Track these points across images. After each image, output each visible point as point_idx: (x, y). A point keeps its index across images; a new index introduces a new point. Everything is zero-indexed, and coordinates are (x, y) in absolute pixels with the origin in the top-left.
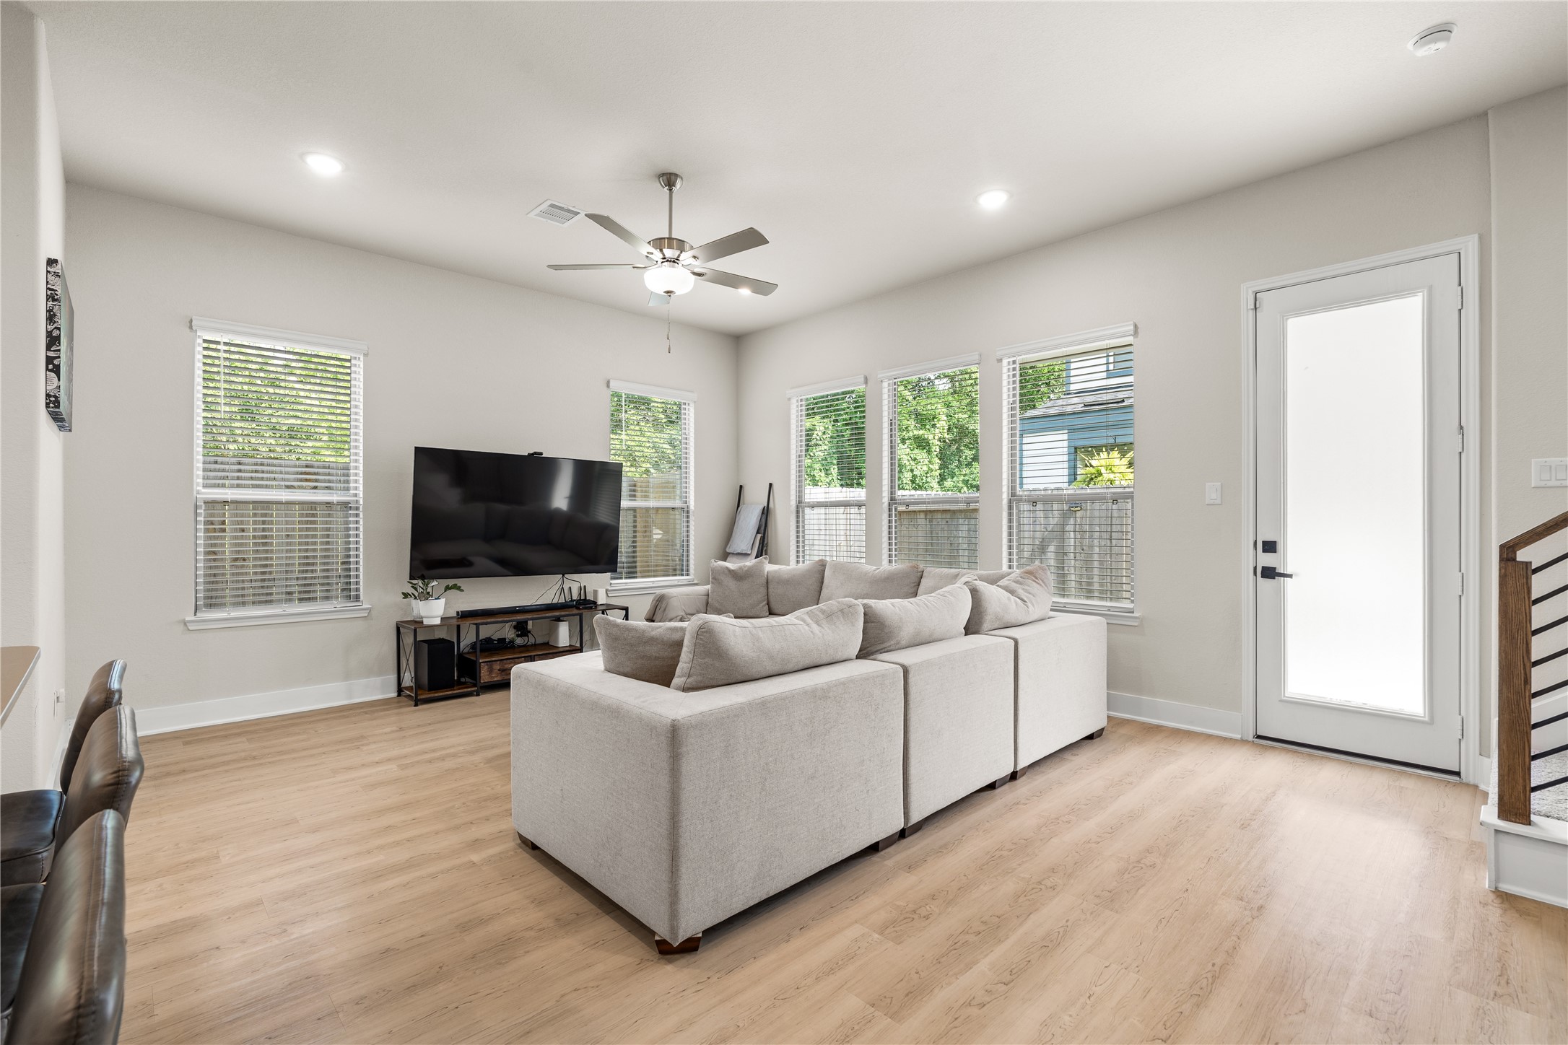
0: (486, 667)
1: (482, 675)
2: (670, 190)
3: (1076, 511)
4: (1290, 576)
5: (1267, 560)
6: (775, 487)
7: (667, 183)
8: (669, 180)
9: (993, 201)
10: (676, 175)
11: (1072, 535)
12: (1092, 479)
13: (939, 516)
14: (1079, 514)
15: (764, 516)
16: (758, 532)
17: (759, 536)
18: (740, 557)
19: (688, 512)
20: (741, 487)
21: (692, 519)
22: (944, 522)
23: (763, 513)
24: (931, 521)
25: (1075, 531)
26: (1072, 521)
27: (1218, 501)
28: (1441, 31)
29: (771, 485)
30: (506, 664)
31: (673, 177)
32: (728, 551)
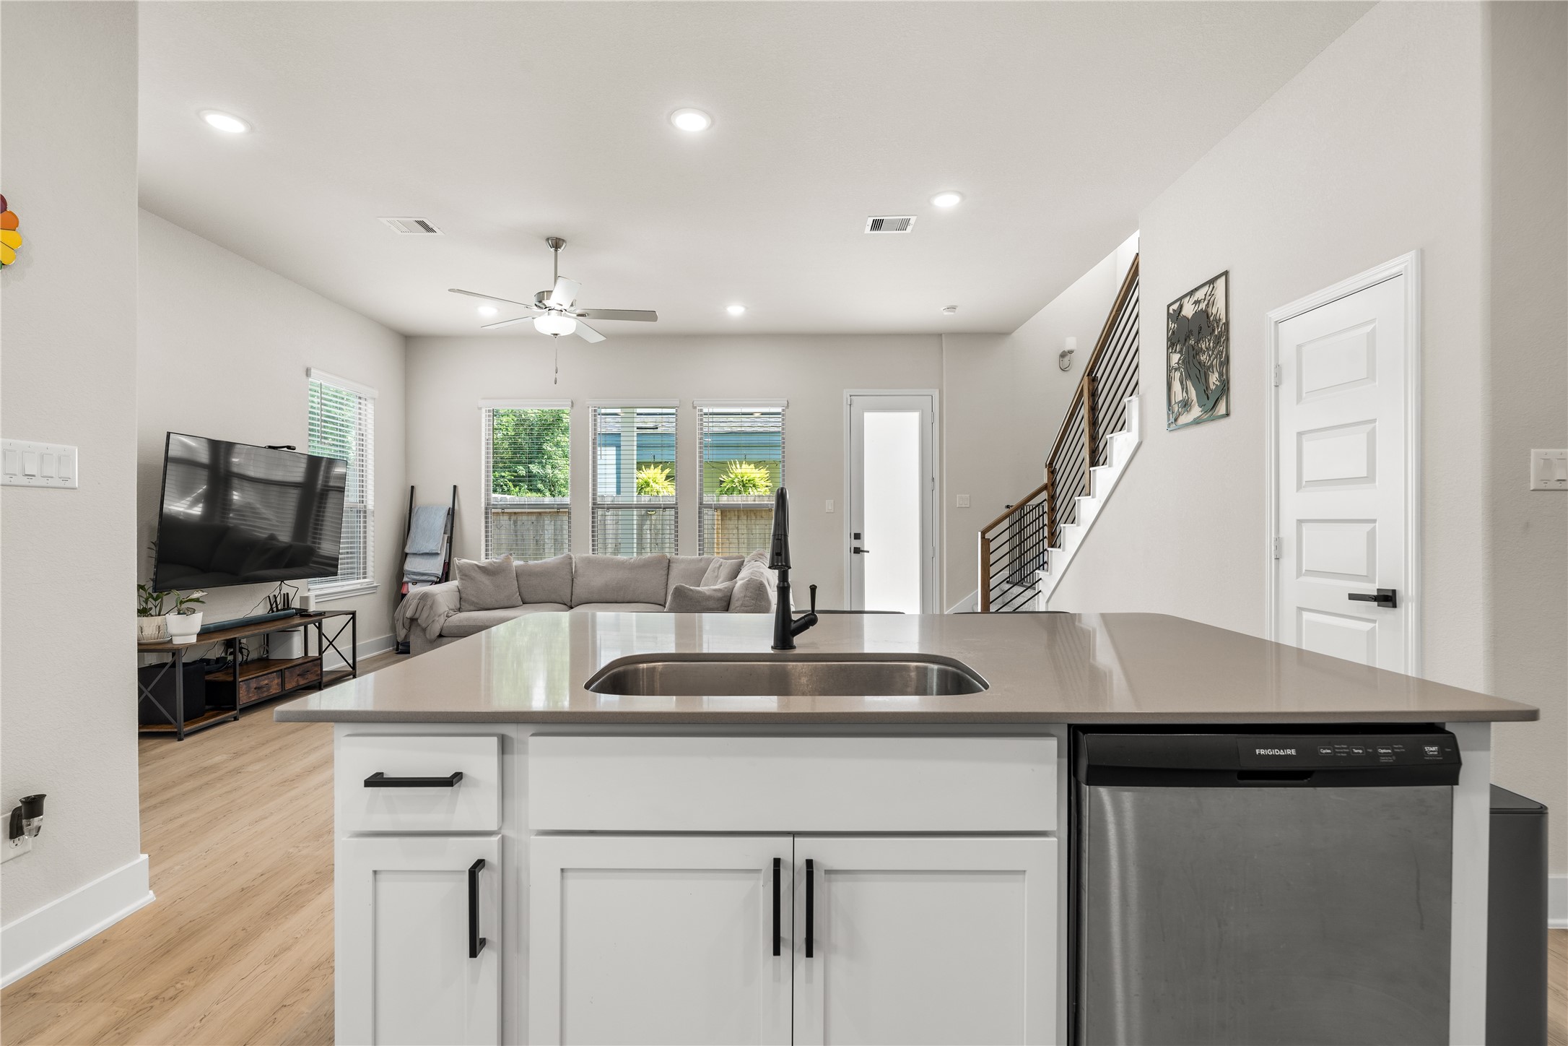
0: (244, 686)
1: (241, 695)
2: (556, 251)
3: (651, 515)
4: (868, 552)
5: (856, 543)
6: (460, 490)
7: (555, 246)
8: (557, 243)
9: (736, 311)
10: (563, 241)
11: (648, 532)
12: (642, 488)
13: (525, 518)
14: (653, 517)
15: (450, 516)
16: (445, 533)
17: (446, 536)
18: (425, 557)
19: (365, 512)
20: (413, 487)
21: (369, 519)
22: (530, 523)
23: (448, 514)
24: (515, 522)
25: (651, 530)
26: (648, 522)
27: (832, 511)
28: (953, 308)
29: (455, 487)
30: (260, 681)
31: (561, 242)
32: (407, 550)
